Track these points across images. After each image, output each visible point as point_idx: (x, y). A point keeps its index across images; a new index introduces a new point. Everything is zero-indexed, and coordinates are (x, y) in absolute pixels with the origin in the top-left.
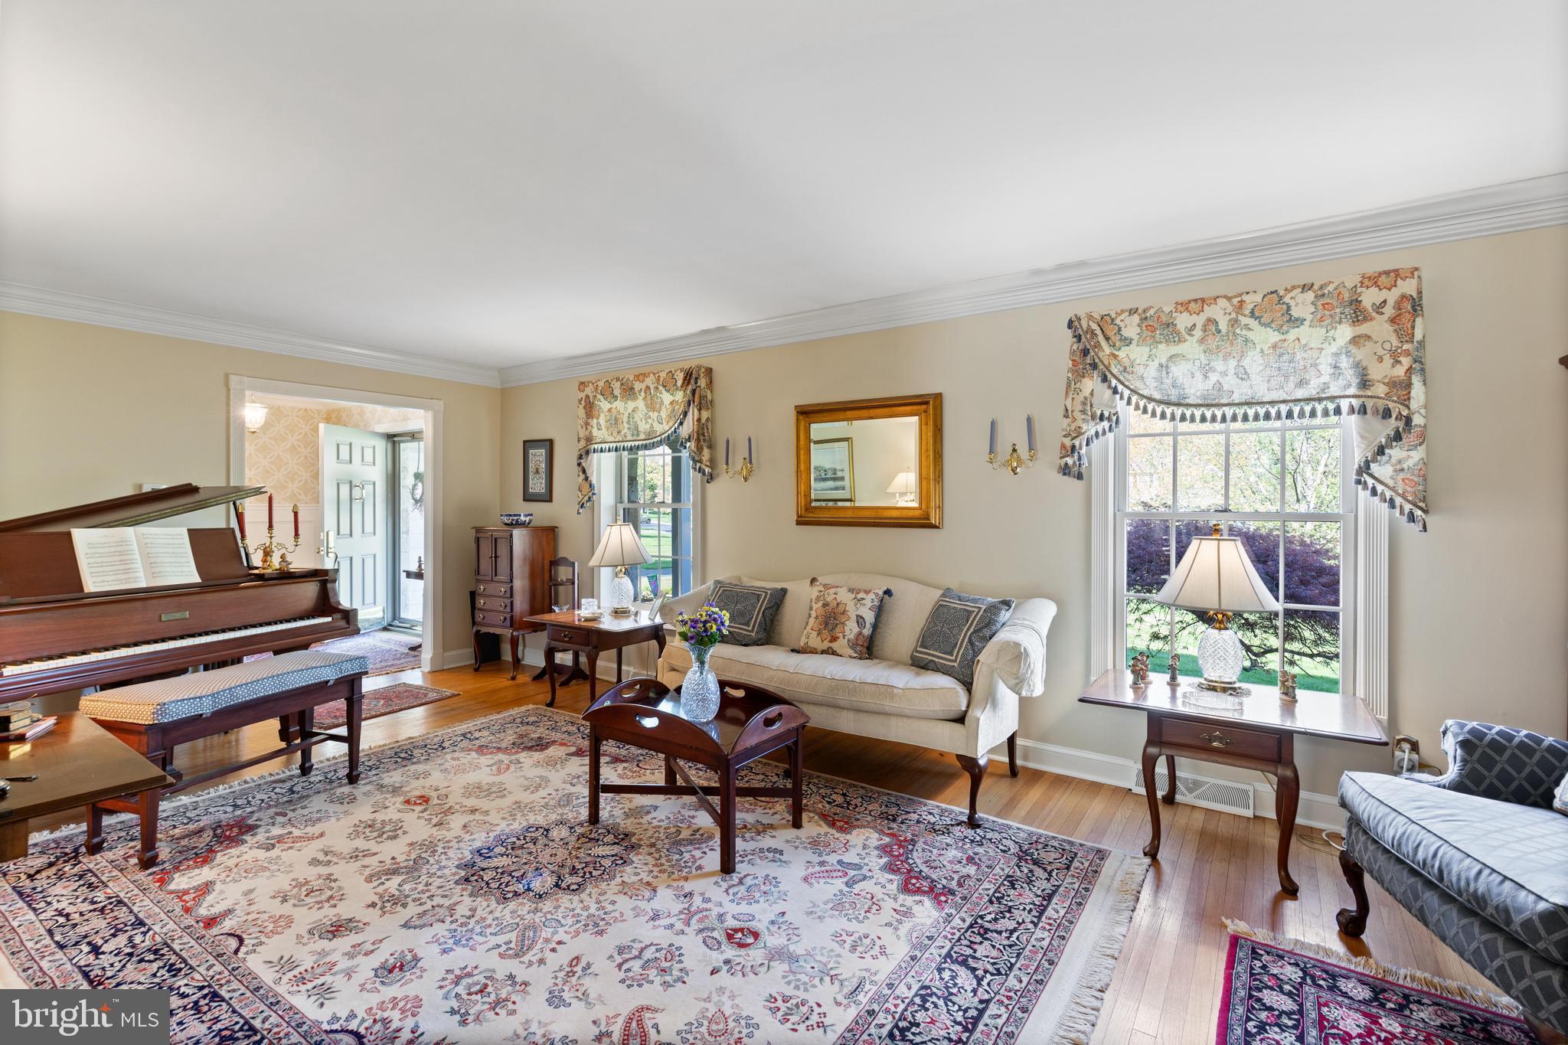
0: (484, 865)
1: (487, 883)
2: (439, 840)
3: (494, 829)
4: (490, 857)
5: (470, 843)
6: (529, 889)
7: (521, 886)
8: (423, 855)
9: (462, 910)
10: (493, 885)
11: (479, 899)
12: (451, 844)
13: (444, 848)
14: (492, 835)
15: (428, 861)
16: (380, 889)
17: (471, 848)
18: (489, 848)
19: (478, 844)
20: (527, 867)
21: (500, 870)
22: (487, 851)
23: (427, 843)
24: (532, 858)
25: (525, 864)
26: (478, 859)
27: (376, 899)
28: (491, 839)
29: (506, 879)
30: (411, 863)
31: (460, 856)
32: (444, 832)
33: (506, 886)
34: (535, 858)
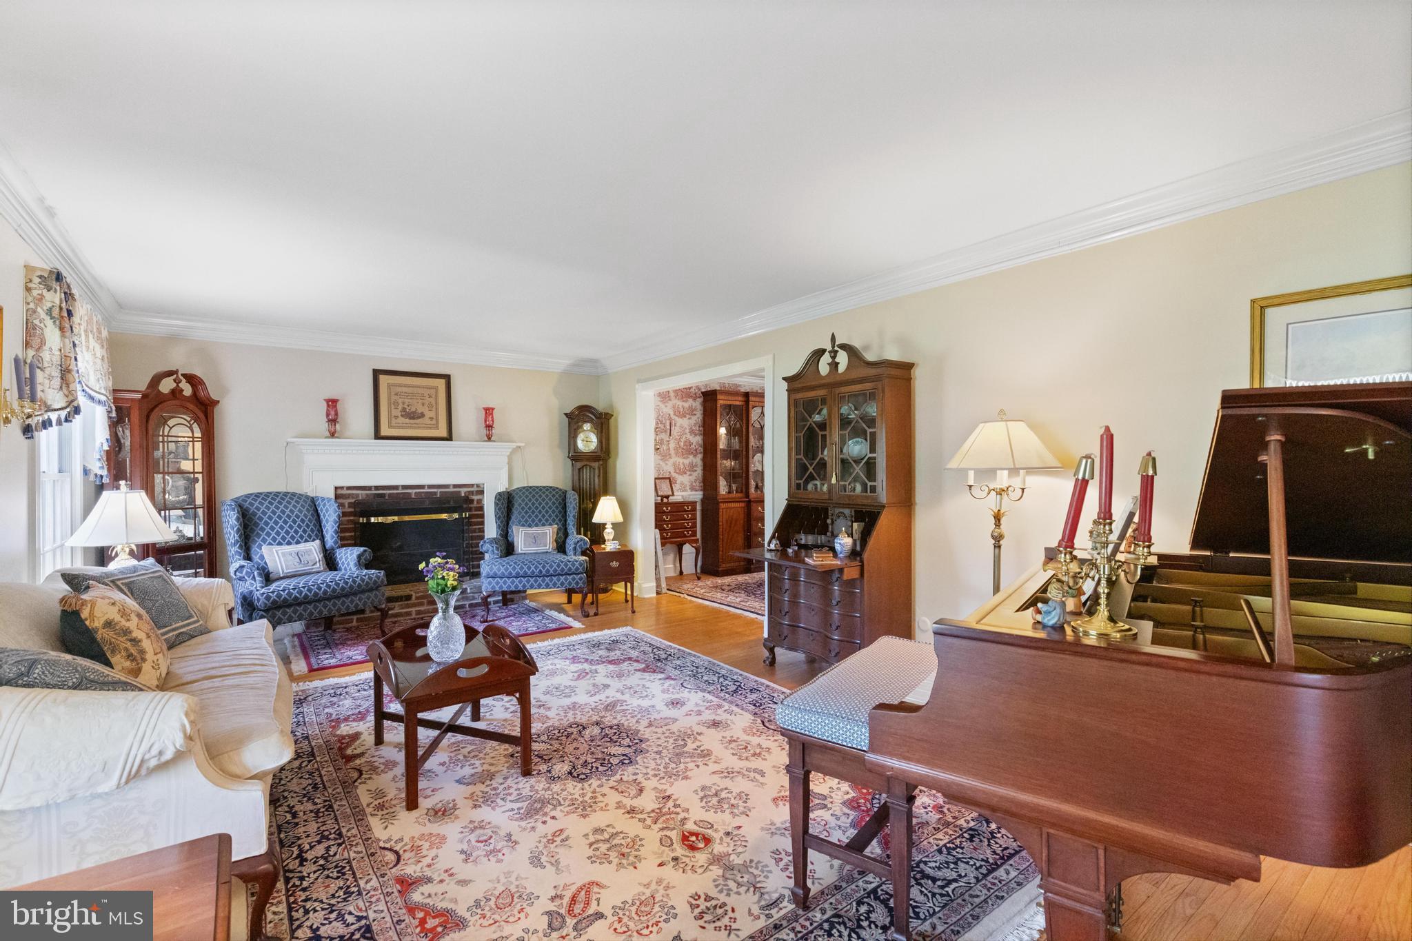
0: (628, 750)
1: (628, 736)
2: (663, 778)
3: (615, 784)
4: (623, 755)
5: (637, 771)
6: (602, 729)
7: (607, 732)
8: (674, 765)
9: (644, 723)
10: (625, 735)
11: (634, 728)
12: (653, 772)
13: (659, 770)
14: (618, 777)
15: (670, 759)
16: (698, 744)
17: (637, 766)
18: (623, 763)
19: (631, 769)
20: (599, 743)
21: (618, 744)
22: (625, 761)
23: (674, 777)
24: (593, 749)
25: (599, 746)
26: (632, 755)
27: (699, 737)
28: (619, 773)
29: (615, 738)
30: (682, 760)
31: (645, 760)
32: (660, 787)
33: (615, 733)
34: (590, 749)
